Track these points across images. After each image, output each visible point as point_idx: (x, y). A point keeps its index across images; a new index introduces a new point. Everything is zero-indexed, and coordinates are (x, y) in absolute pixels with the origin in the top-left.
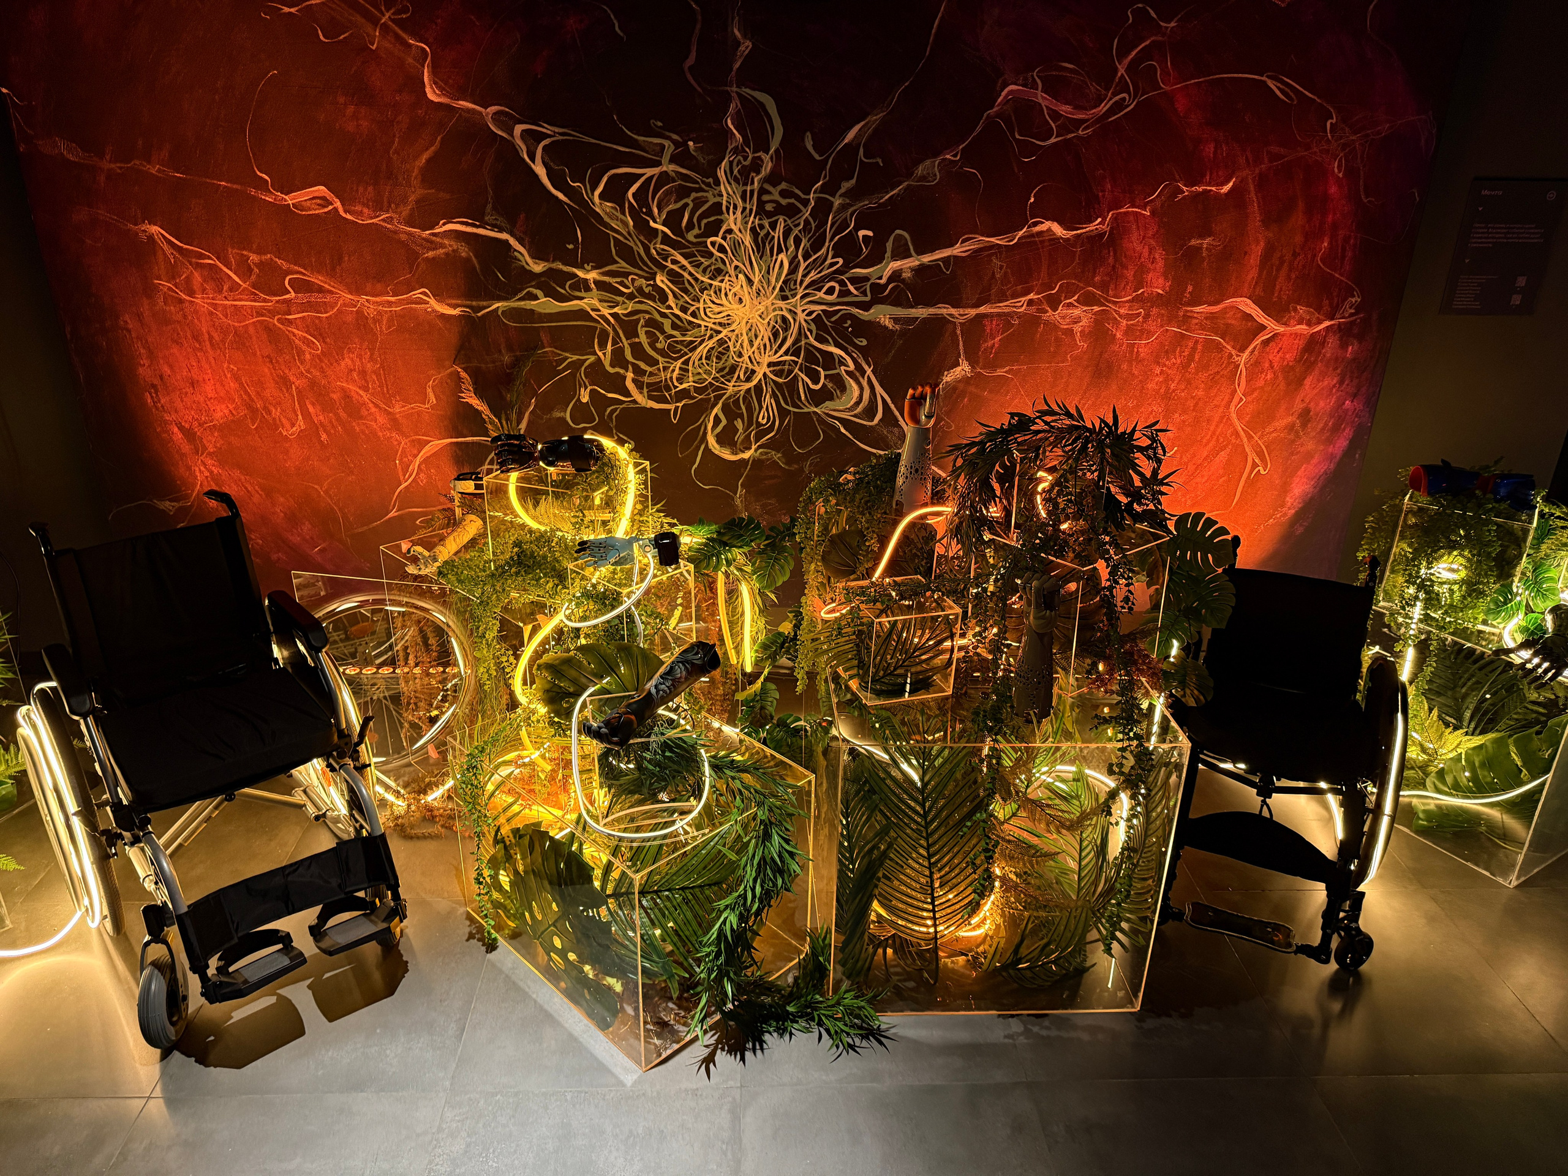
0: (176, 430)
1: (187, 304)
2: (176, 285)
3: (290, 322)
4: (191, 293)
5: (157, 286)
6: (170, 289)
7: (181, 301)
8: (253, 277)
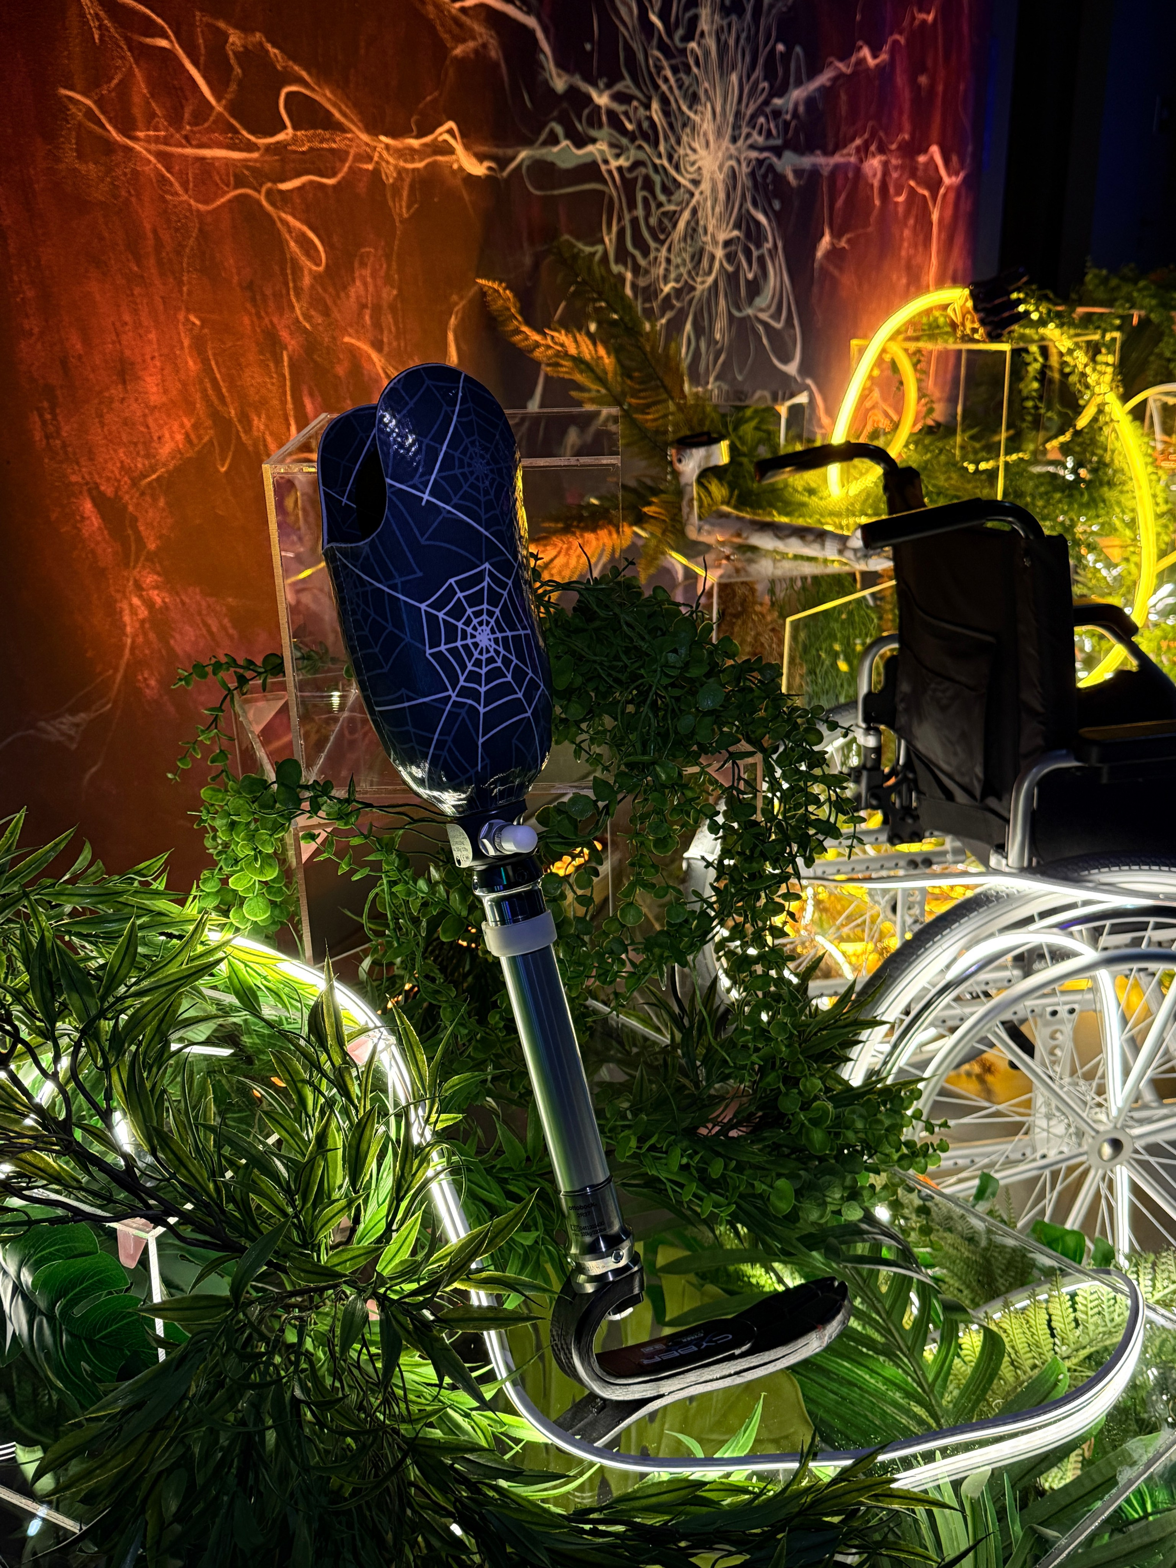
0: (88, 506)
1: (119, 156)
2: (99, 103)
3: (282, 199)
4: (127, 129)
5: (63, 105)
6: (89, 113)
7: (109, 147)
8: (233, 87)
